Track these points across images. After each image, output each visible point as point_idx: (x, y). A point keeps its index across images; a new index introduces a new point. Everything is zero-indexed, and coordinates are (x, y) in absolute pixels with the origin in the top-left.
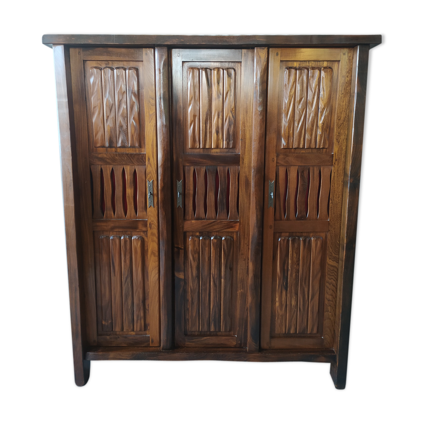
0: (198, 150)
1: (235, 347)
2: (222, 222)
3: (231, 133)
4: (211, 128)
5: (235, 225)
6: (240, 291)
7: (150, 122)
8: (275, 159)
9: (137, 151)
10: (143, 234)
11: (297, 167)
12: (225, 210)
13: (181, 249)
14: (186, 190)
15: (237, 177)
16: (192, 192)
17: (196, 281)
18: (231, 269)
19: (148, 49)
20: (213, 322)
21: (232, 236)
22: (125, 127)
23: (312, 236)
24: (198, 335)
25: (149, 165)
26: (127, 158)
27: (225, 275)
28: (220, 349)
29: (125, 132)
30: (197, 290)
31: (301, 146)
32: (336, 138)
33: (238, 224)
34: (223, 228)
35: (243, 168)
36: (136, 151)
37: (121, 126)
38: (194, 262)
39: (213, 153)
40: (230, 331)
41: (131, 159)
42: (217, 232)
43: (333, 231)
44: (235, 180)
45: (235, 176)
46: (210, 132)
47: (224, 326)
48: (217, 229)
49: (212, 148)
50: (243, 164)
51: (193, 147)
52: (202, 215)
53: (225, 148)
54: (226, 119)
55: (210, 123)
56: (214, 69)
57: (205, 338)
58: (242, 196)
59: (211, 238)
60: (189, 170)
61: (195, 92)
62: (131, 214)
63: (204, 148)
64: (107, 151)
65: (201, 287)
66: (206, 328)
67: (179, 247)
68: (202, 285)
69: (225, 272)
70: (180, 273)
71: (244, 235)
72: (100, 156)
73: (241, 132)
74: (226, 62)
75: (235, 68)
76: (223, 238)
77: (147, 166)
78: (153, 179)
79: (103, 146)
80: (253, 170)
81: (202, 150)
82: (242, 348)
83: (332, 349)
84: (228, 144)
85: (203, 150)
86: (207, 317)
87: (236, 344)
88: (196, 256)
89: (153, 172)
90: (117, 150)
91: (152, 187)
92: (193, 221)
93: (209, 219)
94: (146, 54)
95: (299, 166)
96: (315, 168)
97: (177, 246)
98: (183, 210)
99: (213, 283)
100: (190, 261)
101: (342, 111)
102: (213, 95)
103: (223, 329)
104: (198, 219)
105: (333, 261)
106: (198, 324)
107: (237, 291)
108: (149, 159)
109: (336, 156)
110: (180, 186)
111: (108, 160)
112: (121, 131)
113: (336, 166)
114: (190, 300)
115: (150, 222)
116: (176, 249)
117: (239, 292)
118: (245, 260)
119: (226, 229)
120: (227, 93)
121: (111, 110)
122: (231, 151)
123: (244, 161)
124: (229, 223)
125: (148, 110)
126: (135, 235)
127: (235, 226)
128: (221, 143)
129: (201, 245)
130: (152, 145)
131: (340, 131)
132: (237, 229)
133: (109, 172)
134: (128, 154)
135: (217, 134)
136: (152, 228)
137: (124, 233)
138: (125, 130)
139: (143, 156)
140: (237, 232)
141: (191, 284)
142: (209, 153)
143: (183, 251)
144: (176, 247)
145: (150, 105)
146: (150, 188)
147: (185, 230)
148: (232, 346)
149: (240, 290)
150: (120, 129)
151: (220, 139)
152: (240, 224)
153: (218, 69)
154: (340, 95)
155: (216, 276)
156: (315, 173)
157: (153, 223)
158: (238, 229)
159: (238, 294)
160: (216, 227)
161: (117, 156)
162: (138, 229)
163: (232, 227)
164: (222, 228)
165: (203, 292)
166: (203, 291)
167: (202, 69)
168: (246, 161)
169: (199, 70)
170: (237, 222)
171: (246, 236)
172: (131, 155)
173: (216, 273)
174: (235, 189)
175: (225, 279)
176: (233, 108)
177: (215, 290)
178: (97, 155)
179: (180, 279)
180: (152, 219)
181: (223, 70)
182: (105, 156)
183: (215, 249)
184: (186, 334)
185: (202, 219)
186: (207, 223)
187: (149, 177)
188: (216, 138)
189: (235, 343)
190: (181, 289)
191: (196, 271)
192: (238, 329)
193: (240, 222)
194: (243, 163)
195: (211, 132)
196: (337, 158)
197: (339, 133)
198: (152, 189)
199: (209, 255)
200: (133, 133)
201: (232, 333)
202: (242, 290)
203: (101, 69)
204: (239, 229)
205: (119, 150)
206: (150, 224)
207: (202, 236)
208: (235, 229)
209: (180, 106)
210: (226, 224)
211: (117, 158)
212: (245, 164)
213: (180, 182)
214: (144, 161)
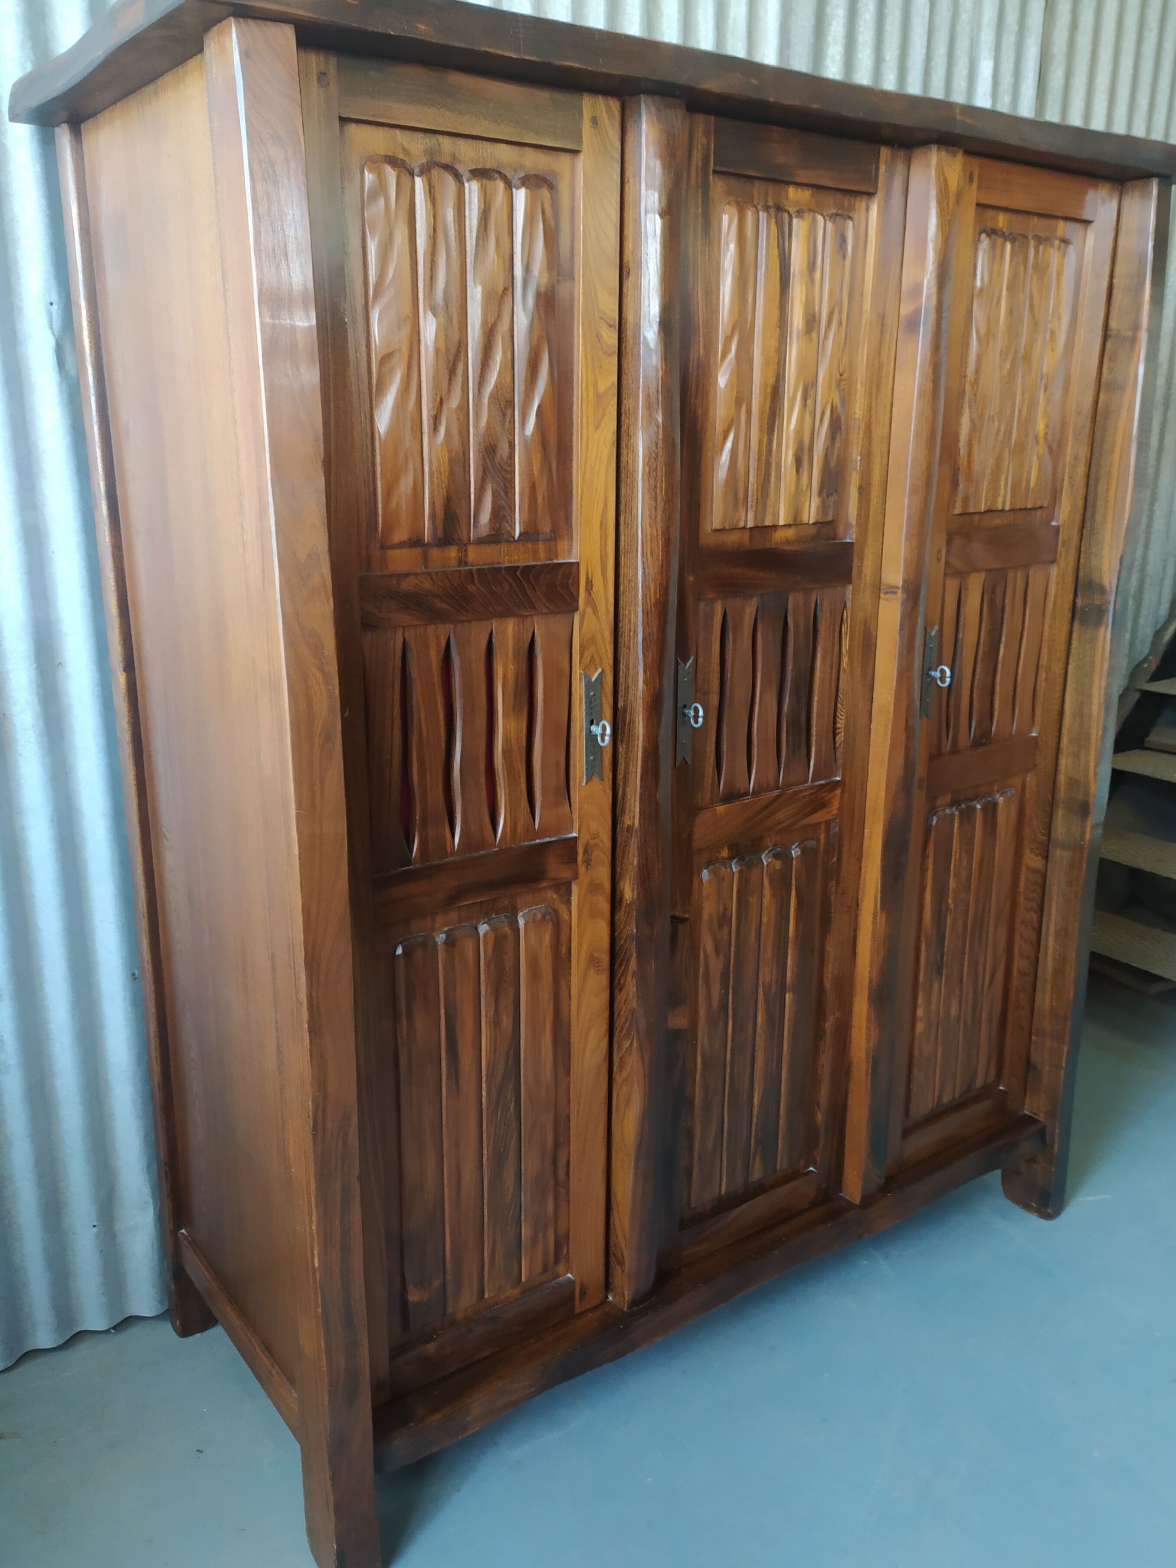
0: (742, 537)
1: (814, 1204)
3: (833, 464)
5: (830, 796)
6: (831, 1017)
7: (597, 427)
8: (944, 552)
9: (542, 555)
10: (555, 896)
11: (983, 575)
12: (802, 750)
13: (682, 920)
15: (837, 627)
16: (714, 700)
17: (719, 1025)
19: (601, 99)
20: (758, 1148)
21: (816, 837)
22: (503, 449)
23: (998, 792)
24: (715, 1210)
25: (589, 610)
26: (511, 586)
29: (506, 471)
30: (720, 1056)
31: (999, 505)
32: (1070, 473)
33: (838, 791)
34: (799, 816)
35: (858, 592)
36: (535, 552)
37: (489, 450)
38: (716, 954)
39: (779, 544)
41: (528, 592)
42: (778, 832)
43: (1044, 765)
44: (834, 638)
45: (834, 624)
46: (776, 463)
47: (785, 1151)
48: (783, 822)
49: (780, 523)
50: (860, 579)
51: (728, 527)
52: (741, 778)
53: (813, 524)
54: (822, 418)
56: (800, 213)
57: (737, 1212)
58: (852, 690)
59: (762, 857)
60: (712, 618)
61: (743, 306)
62: (516, 823)
63: (758, 526)
64: (425, 559)
65: (732, 1040)
66: (738, 1179)
67: (677, 913)
68: (733, 1033)
70: (679, 1011)
71: (852, 826)
72: (405, 586)
73: (860, 459)
76: (795, 851)
77: (583, 614)
78: (602, 665)
79: (415, 542)
81: (751, 536)
82: (831, 1200)
83: (1021, 1113)
84: (823, 507)
85: (754, 533)
86: (743, 1138)
87: (814, 1193)
88: (723, 933)
89: (603, 635)
90: (466, 555)
91: (598, 701)
92: (718, 810)
93: (761, 791)
94: (594, 121)
95: (987, 571)
96: (1019, 574)
99: (764, 1014)
100: (706, 957)
102: (793, 317)
103: (783, 1160)
104: (728, 797)
105: (1037, 855)
106: (719, 1173)
108: (589, 584)
110: (687, 681)
112: (490, 466)
113: (1064, 563)
115: (588, 843)
117: (830, 1022)
118: (848, 909)
119: (806, 816)
121: (452, 372)
122: (827, 531)
123: (862, 567)
124: (815, 793)
125: (594, 372)
126: (526, 905)
127: (831, 799)
128: (804, 501)
129: (738, 891)
130: (601, 524)
132: (835, 807)
133: (435, 658)
134: (517, 568)
135: (798, 471)
136: (592, 863)
137: (493, 909)
139: (570, 573)
141: (705, 1040)
142: (768, 545)
143: (687, 926)
145: (601, 354)
146: (591, 703)
148: (808, 1206)
150: (488, 461)
151: (804, 488)
152: (843, 792)
155: (773, 988)
156: (1016, 591)
157: (596, 845)
158: (839, 809)
159: (828, 1031)
160: (780, 815)
161: (472, 580)
162: (544, 879)
163: (823, 805)
167: (767, 209)
168: (869, 565)
169: (756, 211)
170: (834, 786)
171: (855, 829)
172: (527, 569)
173: (774, 977)
174: (832, 669)
175: (795, 990)
176: (843, 372)
177: (771, 1039)
178: (393, 580)
179: (676, 1034)
180: (594, 826)
181: (827, 219)
182: (427, 585)
183: (776, 895)
184: (684, 1223)
185: (738, 797)
187: (587, 660)
188: (792, 487)
190: (679, 1069)
191: (721, 989)
192: (822, 1144)
193: (842, 784)
194: (860, 572)
195: (779, 465)
196: (1065, 537)
198: (599, 707)
199: (758, 920)
200: (536, 473)
203: (414, 171)
204: (841, 808)
205: (473, 554)
206: (586, 851)
207: (735, 858)
208: (831, 811)
209: (699, 359)
210: (807, 799)
211: (472, 589)
212: (866, 576)
213: (688, 665)
214: (575, 593)
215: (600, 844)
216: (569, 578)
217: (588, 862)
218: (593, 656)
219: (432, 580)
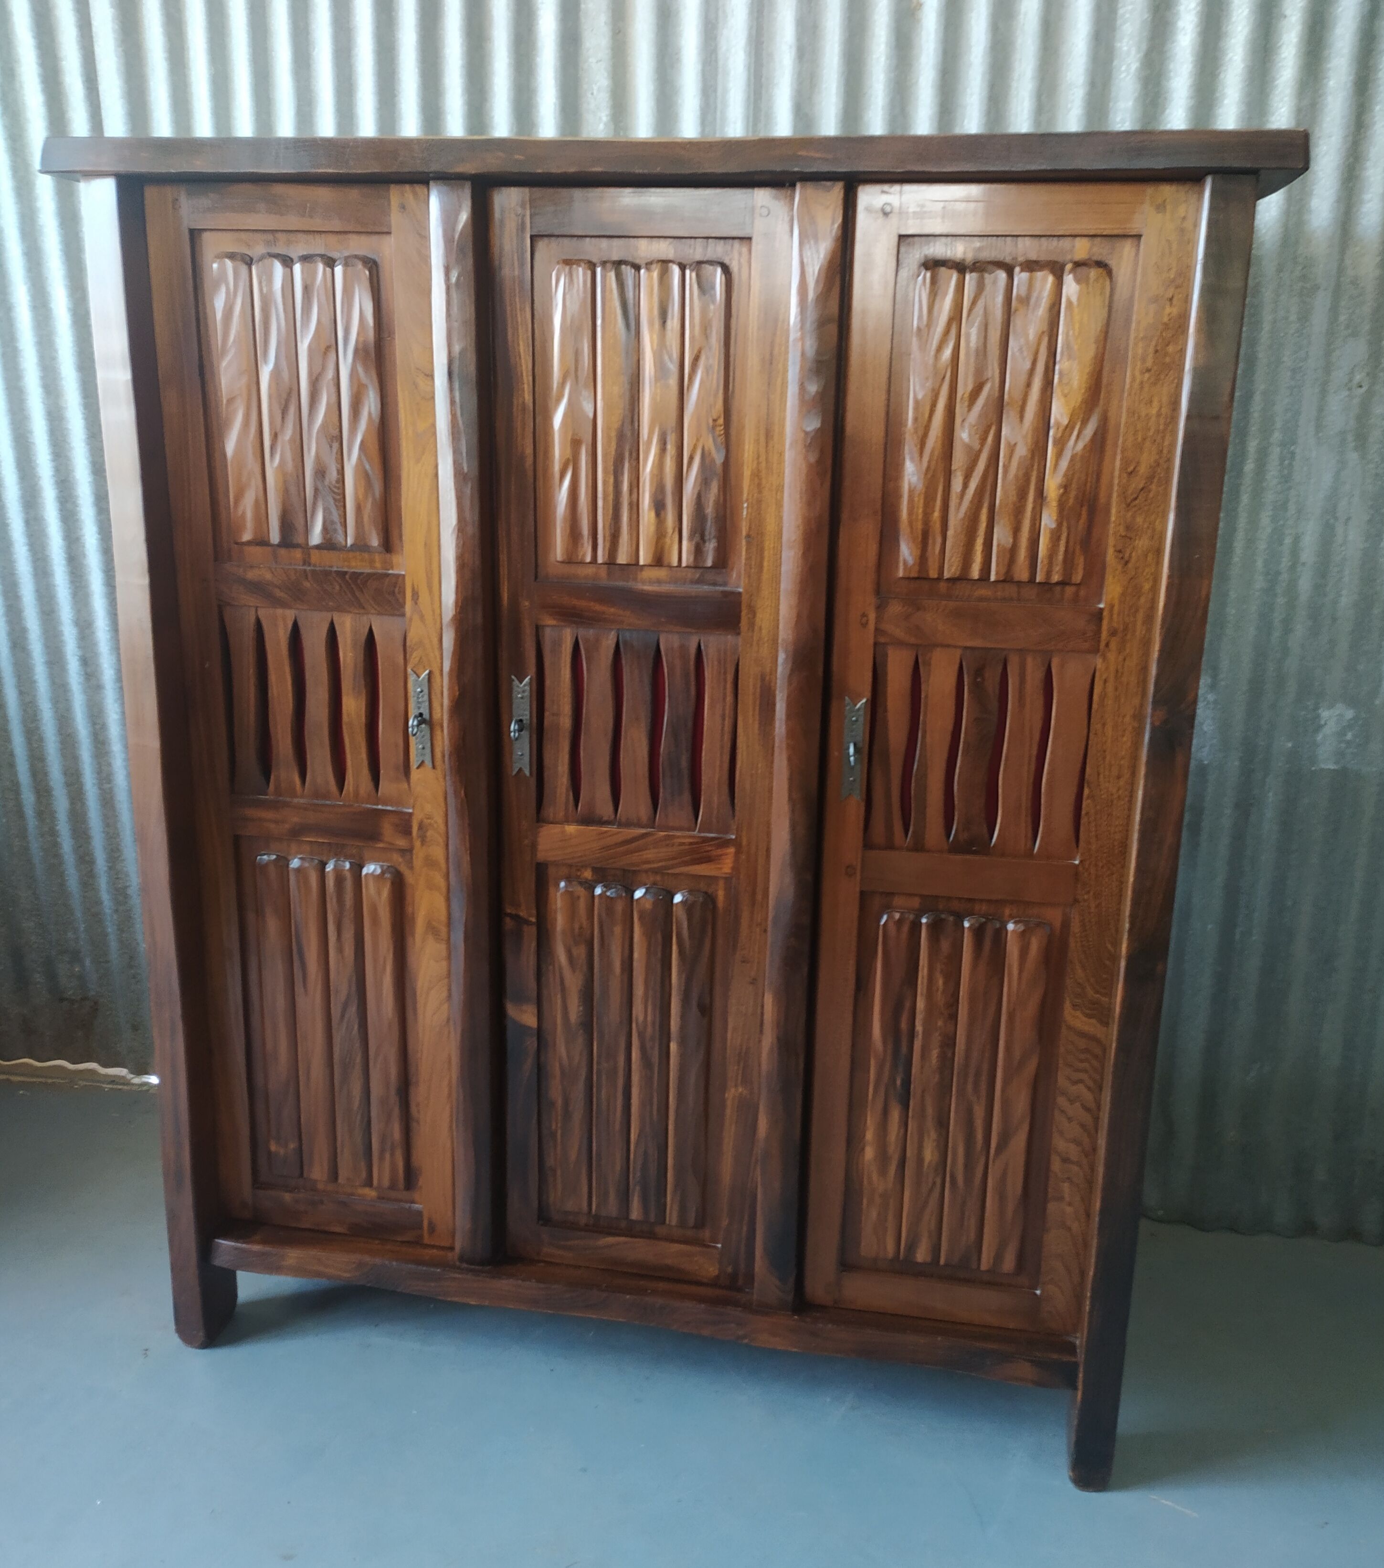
0: (590, 571)
1: (714, 1283)
2: (674, 837)
3: (710, 510)
4: (635, 490)
5: (719, 852)
6: (733, 1090)
7: (418, 461)
8: (872, 616)
9: (378, 565)
10: (400, 860)
11: (958, 652)
12: (687, 797)
13: (528, 923)
14: (547, 714)
15: (730, 678)
16: (566, 722)
17: (580, 1041)
18: (706, 1010)
19: (407, 187)
20: (638, 1188)
21: (710, 891)
22: (333, 475)
23: (1011, 917)
24: (586, 1225)
25: (416, 617)
26: (341, 586)
27: (682, 1028)
28: (662, 1285)
29: (334, 493)
30: (583, 1073)
31: (975, 572)
32: (1114, 546)
33: (732, 850)
34: (675, 862)
35: (752, 645)
36: (372, 562)
37: (320, 473)
38: (574, 971)
39: (643, 582)
40: (700, 1224)
41: (357, 593)
42: (655, 871)
43: (1093, 905)
44: (725, 688)
45: (725, 673)
46: (631, 504)
47: (676, 1207)
48: (653, 862)
49: (641, 562)
50: (753, 631)
51: (571, 560)
52: (605, 809)
53: (687, 567)
54: (691, 458)
55: (630, 472)
56: (649, 265)
57: (610, 1240)
58: (748, 746)
59: (634, 891)
60: (557, 644)
61: (577, 354)
62: (358, 787)
63: (611, 562)
64: (275, 556)
65: (598, 1063)
66: (612, 1208)
67: (521, 914)
68: (599, 1056)
69: (683, 1016)
70: (524, 1007)
71: (754, 893)
72: (251, 575)
73: (747, 508)
74: (695, 238)
75: (727, 261)
76: (678, 898)
77: (411, 619)
78: (430, 667)
79: (261, 541)
80: (781, 657)
81: (603, 572)
82: (739, 1290)
84: (698, 551)
85: (609, 568)
86: (618, 1168)
87: (717, 1272)
88: (580, 952)
89: (430, 642)
90: (309, 557)
91: (426, 698)
92: (571, 829)
93: (628, 824)
94: (403, 207)
95: (966, 648)
96: (1029, 661)
97: (514, 912)
98: (533, 782)
99: (639, 1052)
100: (561, 968)
101: (1144, 439)
102: (644, 364)
103: (672, 1216)
104: (588, 820)
105: (1089, 1016)
106: (585, 1189)
107: (724, 1089)
108: (415, 595)
109: (1115, 616)
110: (522, 698)
111: (278, 593)
112: (321, 488)
113: (1112, 656)
114: (560, 1102)
115: (423, 821)
116: (509, 923)
117: (733, 1093)
118: (753, 982)
119: (686, 864)
120: (696, 360)
121: (284, 412)
122: (710, 576)
123: (758, 620)
124: (697, 843)
125: (412, 414)
126: (374, 860)
127: (721, 855)
128: (671, 546)
129: (600, 916)
130: (425, 544)
131: (1134, 517)
132: (726, 866)
133: (284, 635)
134: (346, 573)
135: (658, 515)
136: (427, 839)
137: (339, 852)
138: (335, 487)
139: (397, 583)
140: (728, 879)
141: (562, 1048)
142: (631, 584)
143: (533, 930)
144: (511, 916)
145: (419, 398)
146: (418, 698)
147: (541, 856)
148: (705, 1280)
149: (736, 1086)
150: (318, 482)
151: (670, 531)
152: (738, 853)
153: (665, 263)
154: (1137, 373)
155: (649, 1030)
156: (1029, 678)
157: (430, 824)
158: (733, 868)
159: (729, 1103)
160: (649, 854)
161: (307, 578)
162: (381, 841)
163: (708, 860)
164: (674, 858)
165: (604, 1082)
166: (604, 1077)
167: (604, 263)
168: (763, 618)
169: (592, 266)
170: (726, 843)
171: (759, 897)
172: (355, 576)
173: (649, 1018)
174: (724, 719)
175: (682, 1043)
176: (719, 417)
177: (647, 1080)
178: (241, 570)
179: (524, 1029)
180: (428, 808)
181: (683, 268)
182: (268, 576)
183: (648, 935)
184: (544, 1217)
185: (601, 822)
186: (619, 838)
187: (417, 659)
188: (652, 528)
189: (711, 1270)
190: (529, 1064)
191: (579, 1006)
192: (725, 1222)
193: (737, 843)
194: (752, 625)
195: (635, 507)
196: (1115, 625)
197: (1128, 528)
198: (427, 704)
199: (627, 952)
200: (361, 497)
201: (706, 1234)
202: (740, 1090)
203: (252, 259)
204: (736, 868)
205: (315, 556)
206: (421, 827)
207: (602, 883)
208: (721, 869)
209: (524, 402)
210: (687, 847)
211: (307, 584)
212: (760, 629)
213: (524, 683)
214: (401, 600)
215: (435, 825)
216: (395, 587)
217: (423, 839)
218: (421, 658)
219: (273, 573)
